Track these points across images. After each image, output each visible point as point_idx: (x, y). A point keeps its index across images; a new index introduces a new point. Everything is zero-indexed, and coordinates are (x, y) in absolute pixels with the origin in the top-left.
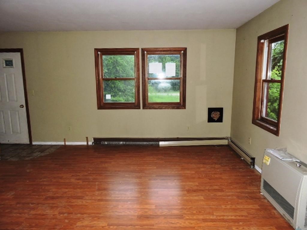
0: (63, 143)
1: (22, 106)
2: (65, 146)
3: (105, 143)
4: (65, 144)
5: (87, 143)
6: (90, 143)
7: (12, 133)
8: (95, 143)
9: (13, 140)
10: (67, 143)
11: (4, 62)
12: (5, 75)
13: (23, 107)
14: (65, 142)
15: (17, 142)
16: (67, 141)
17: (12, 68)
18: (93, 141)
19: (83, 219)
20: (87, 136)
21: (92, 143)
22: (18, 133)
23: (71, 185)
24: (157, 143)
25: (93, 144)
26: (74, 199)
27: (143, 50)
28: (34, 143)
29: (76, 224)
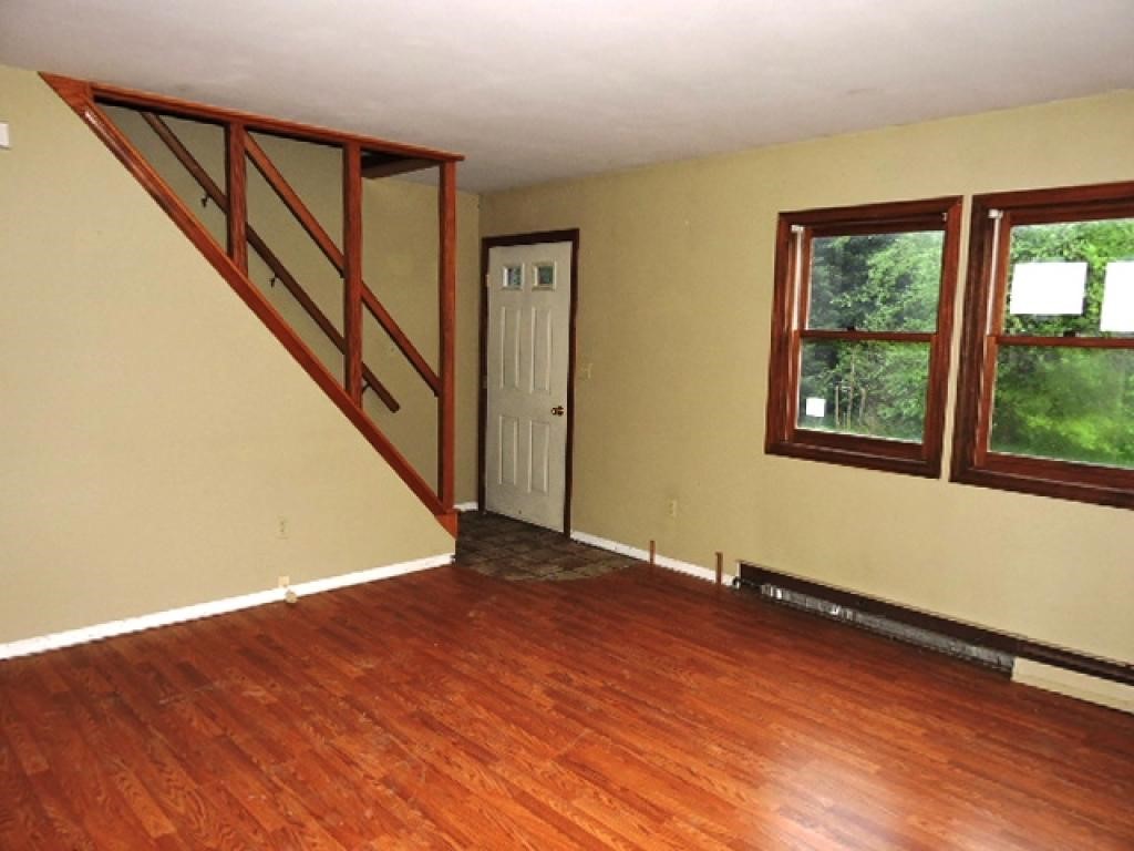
0: (644, 555)
1: (558, 411)
2: (649, 570)
3: (775, 593)
4: (652, 559)
5: (719, 578)
6: (727, 580)
7: (529, 490)
8: (742, 584)
9: (529, 514)
10: (660, 561)
11: (536, 270)
12: (533, 310)
13: (561, 413)
14: (652, 553)
15: (538, 522)
16: (659, 554)
17: (548, 293)
18: (738, 575)
19: (410, 833)
20: (719, 551)
21: (735, 581)
22: (542, 492)
23: (511, 703)
24: (1004, 659)
25: (738, 585)
26: (467, 753)
27: (982, 203)
28: (575, 535)
29: (370, 840)
